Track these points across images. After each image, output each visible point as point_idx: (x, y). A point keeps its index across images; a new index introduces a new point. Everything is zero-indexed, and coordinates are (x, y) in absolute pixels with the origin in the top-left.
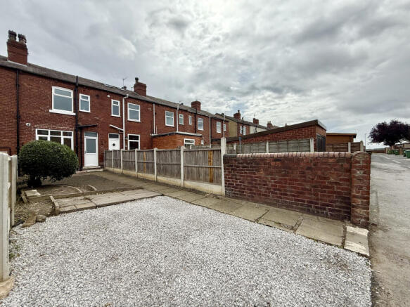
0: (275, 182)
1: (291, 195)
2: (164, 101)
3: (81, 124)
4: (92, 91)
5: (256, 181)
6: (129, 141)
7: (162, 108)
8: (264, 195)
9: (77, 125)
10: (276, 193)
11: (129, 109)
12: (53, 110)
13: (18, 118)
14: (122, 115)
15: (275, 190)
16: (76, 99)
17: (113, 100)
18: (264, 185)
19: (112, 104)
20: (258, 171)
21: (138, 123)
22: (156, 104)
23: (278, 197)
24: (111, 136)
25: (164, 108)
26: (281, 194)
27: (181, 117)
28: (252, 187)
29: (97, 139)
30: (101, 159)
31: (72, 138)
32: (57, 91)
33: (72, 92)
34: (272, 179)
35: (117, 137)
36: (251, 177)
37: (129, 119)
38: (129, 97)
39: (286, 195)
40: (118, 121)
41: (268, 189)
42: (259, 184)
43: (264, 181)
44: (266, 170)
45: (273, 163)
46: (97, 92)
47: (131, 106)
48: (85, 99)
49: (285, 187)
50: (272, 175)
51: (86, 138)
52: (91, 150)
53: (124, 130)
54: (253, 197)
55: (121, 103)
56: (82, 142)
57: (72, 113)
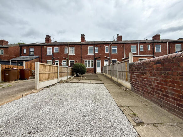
0: (158, 83)
1: (172, 98)
2: (131, 41)
3: (95, 57)
4: (99, 45)
5: (145, 81)
6: (112, 62)
7: (129, 44)
8: (150, 93)
9: (94, 58)
10: (159, 94)
11: (112, 49)
12: (89, 54)
13: (81, 58)
14: (109, 52)
15: (158, 90)
16: (94, 49)
17: (106, 47)
18: (150, 85)
19: (106, 48)
20: (145, 73)
21: (116, 54)
22: (125, 43)
23: (160, 97)
24: (105, 61)
25: (130, 44)
26: (163, 95)
27: (142, 47)
28: (143, 85)
29: (100, 62)
30: (102, 70)
31: (93, 62)
32: (89, 48)
33: (93, 47)
34: (155, 79)
35: (107, 61)
36: (142, 78)
37: (112, 53)
38: (112, 44)
39: (168, 97)
40: (108, 55)
41: (153, 88)
42: (147, 84)
43: (149, 81)
44: (151, 73)
45: (155, 66)
46: (100, 45)
47: (113, 47)
48: (97, 48)
49: (166, 88)
50: (154, 76)
51: (97, 62)
52: (99, 67)
53: (110, 58)
54: (144, 93)
55: (109, 47)
56: (96, 64)
57: (93, 54)
